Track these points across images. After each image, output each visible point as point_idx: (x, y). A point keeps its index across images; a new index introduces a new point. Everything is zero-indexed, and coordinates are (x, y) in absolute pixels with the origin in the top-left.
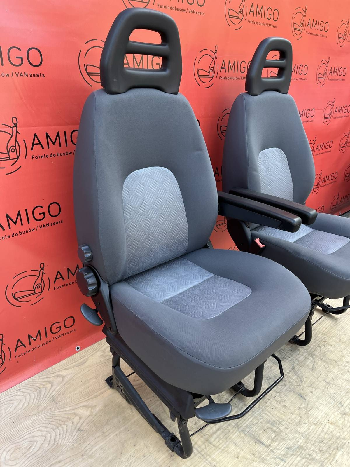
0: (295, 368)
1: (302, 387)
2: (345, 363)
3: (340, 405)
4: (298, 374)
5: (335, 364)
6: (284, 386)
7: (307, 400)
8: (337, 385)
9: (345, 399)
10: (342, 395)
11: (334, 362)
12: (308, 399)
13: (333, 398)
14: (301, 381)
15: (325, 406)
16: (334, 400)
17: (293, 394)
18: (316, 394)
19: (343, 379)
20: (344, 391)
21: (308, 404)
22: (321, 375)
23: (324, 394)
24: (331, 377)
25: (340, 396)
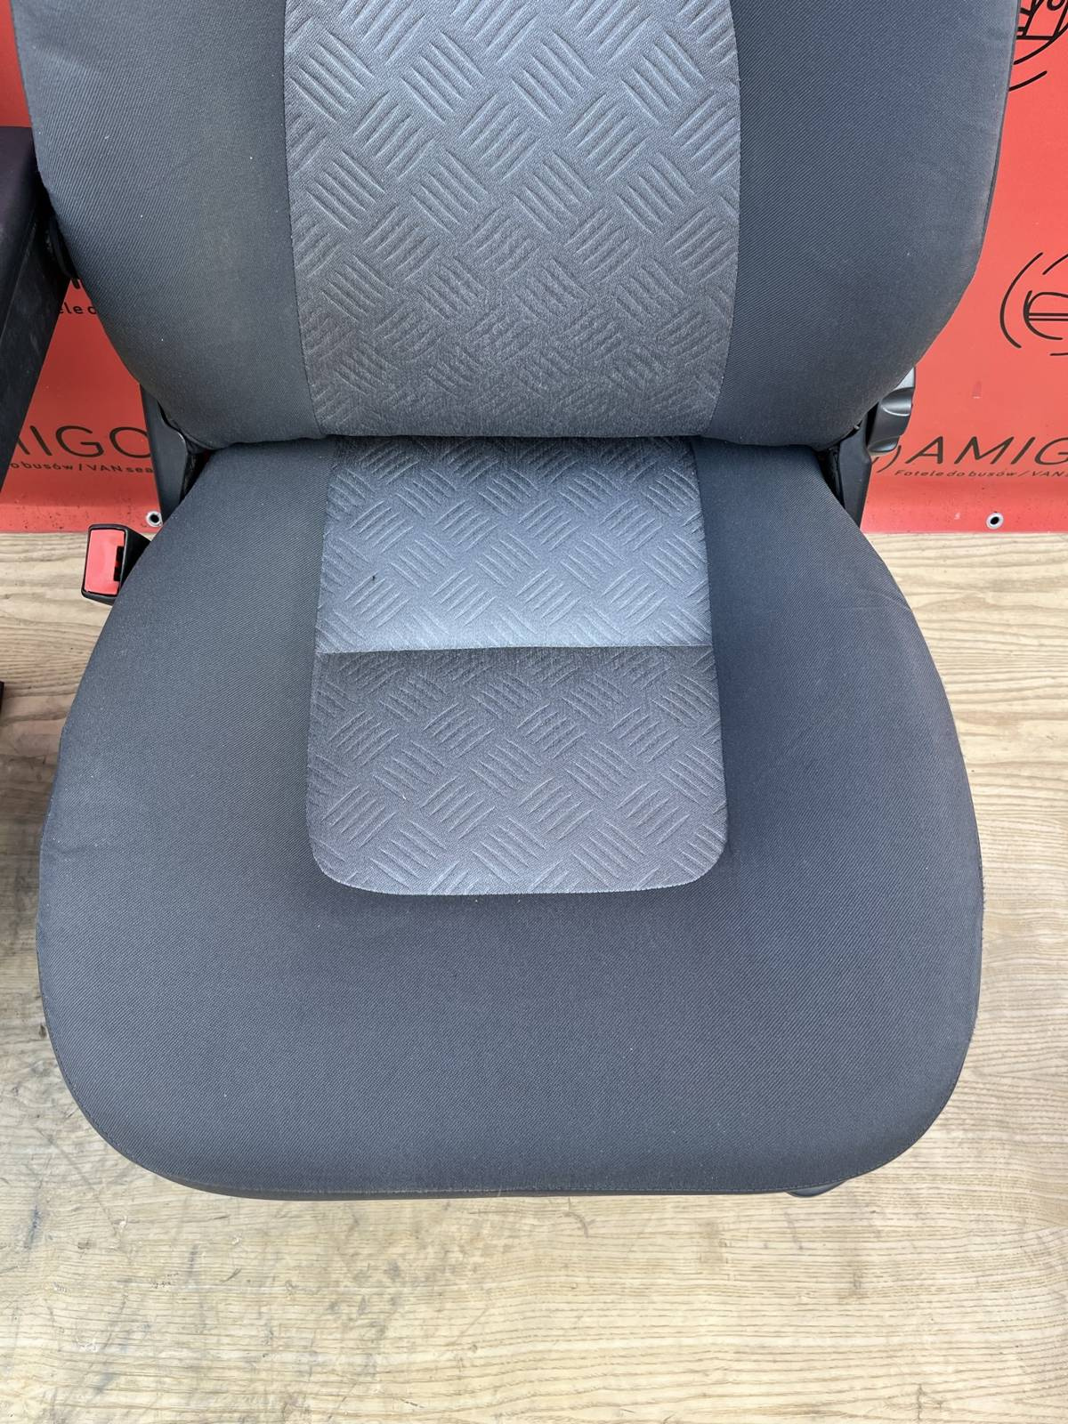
1: (90, 1196)
2: (379, 1263)
3: (95, 1379)
5: (336, 1229)
6: (45, 1141)
7: (33, 1255)
8: (211, 1309)
9: (144, 1381)
10: (163, 1355)
11: (351, 1221)
12: (41, 1252)
13: (121, 1335)
15: (50, 1330)
16: (105, 1345)
17: (24, 1191)
18: (91, 1263)
19: (264, 1309)
20: (191, 1354)
21: (12, 1269)
22: (218, 1223)
23: (112, 1290)
24: (236, 1262)
25: (151, 1354)
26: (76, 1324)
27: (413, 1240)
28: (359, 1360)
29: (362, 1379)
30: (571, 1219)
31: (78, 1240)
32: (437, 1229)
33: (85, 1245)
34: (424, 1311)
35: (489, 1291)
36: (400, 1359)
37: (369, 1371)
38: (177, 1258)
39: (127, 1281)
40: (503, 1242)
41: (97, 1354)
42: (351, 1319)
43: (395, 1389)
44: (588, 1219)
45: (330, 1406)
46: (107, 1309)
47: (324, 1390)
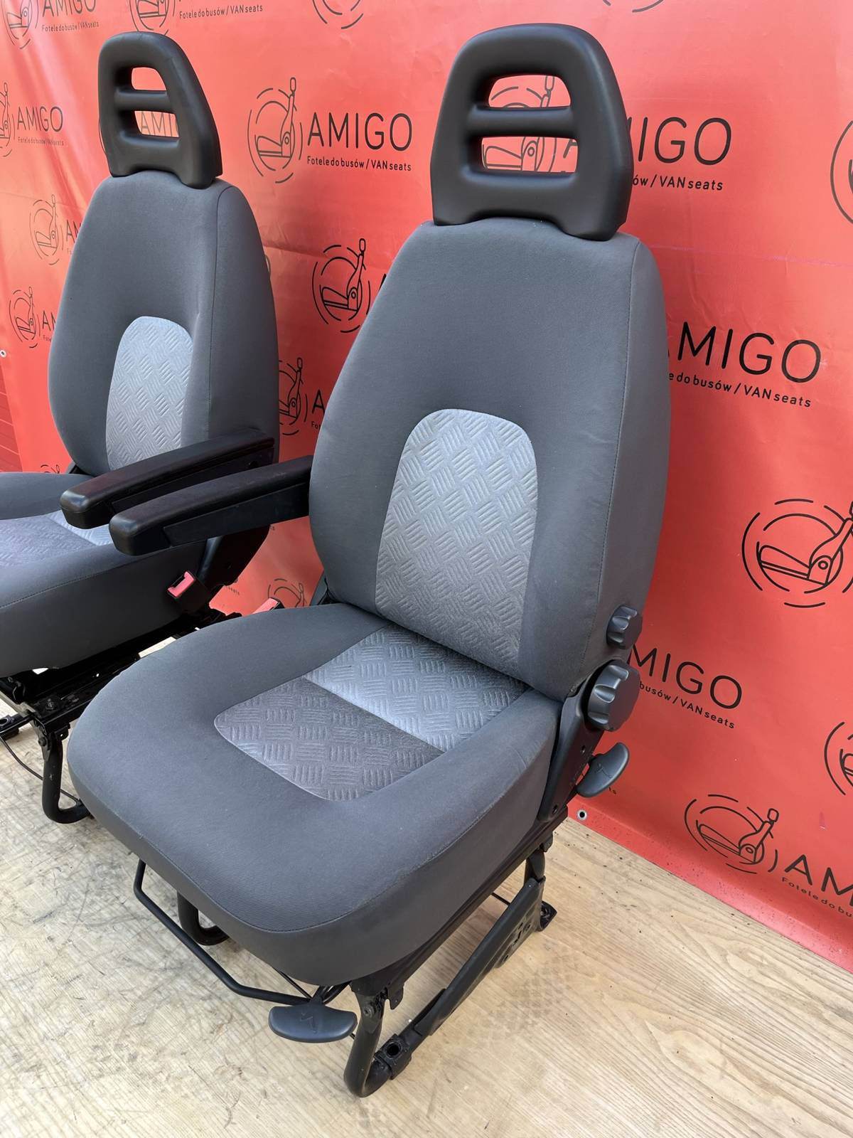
0: (134, 921)
1: (74, 923)
2: (132, 1049)
4: (114, 923)
5: (133, 1019)
6: (85, 891)
7: (32, 927)
8: (58, 1003)
9: (6, 1006)
10: (23, 1003)
11: (142, 1021)
12: (35, 928)
13: (21, 982)
14: (92, 926)
16: (12, 980)
17: (58, 902)
18: (44, 947)
19: (73, 1022)
20: (32, 1013)
21: (20, 925)
23: (38, 963)
24: (87, 995)
25: (20, 999)
26: (13, 964)
27: (155, 1053)
28: (80, 1078)
29: (71, 1086)
30: (227, 1113)
31: (51, 934)
32: (169, 1059)
33: (51, 939)
34: (124, 1086)
35: (158, 1105)
36: (92, 1093)
37: (77, 1086)
38: (70, 972)
39: (47, 965)
40: (186, 1091)
41: (6, 981)
42: (96, 1059)
43: (77, 1104)
44: (233, 1121)
45: (48, 1084)
46: (28, 968)
47: (54, 1076)
